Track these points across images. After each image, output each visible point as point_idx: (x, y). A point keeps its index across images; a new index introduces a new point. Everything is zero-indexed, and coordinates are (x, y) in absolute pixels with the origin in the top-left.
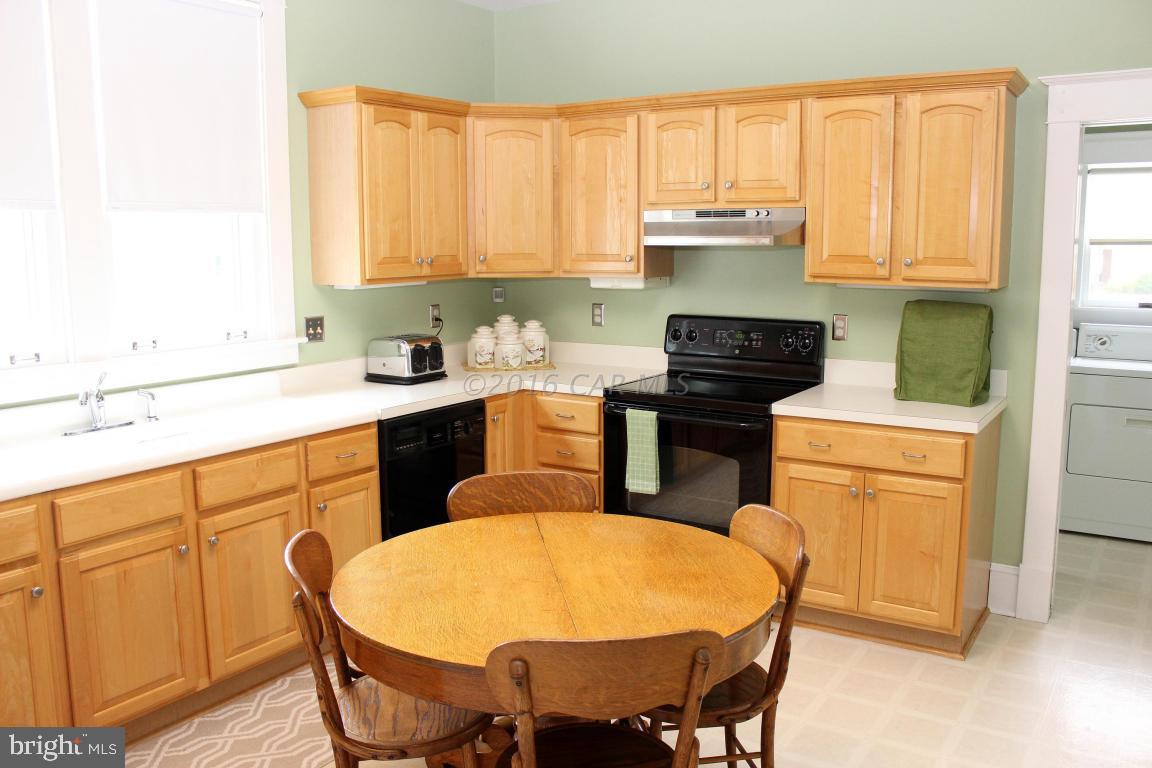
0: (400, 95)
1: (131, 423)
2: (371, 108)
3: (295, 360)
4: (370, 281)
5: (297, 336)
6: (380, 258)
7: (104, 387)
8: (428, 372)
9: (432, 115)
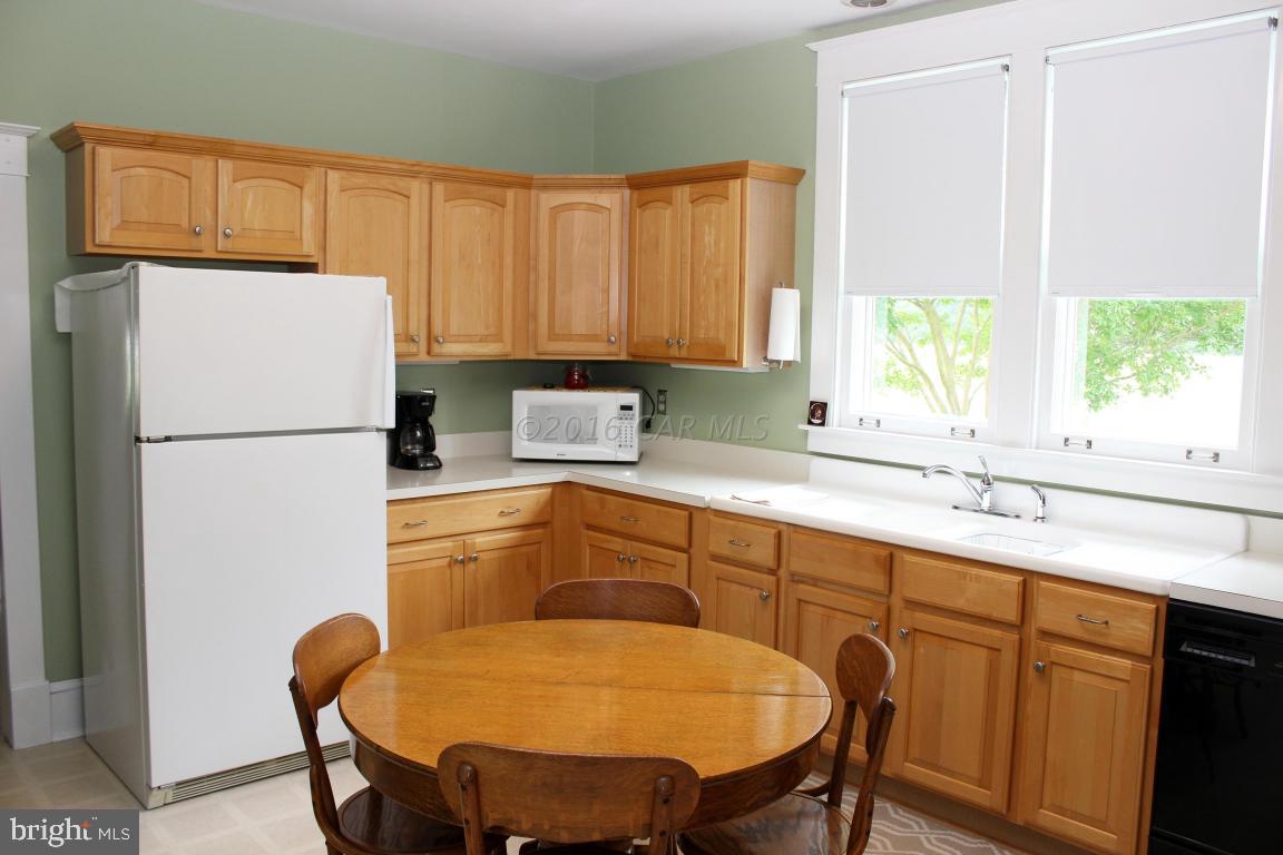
1: (1017, 516)
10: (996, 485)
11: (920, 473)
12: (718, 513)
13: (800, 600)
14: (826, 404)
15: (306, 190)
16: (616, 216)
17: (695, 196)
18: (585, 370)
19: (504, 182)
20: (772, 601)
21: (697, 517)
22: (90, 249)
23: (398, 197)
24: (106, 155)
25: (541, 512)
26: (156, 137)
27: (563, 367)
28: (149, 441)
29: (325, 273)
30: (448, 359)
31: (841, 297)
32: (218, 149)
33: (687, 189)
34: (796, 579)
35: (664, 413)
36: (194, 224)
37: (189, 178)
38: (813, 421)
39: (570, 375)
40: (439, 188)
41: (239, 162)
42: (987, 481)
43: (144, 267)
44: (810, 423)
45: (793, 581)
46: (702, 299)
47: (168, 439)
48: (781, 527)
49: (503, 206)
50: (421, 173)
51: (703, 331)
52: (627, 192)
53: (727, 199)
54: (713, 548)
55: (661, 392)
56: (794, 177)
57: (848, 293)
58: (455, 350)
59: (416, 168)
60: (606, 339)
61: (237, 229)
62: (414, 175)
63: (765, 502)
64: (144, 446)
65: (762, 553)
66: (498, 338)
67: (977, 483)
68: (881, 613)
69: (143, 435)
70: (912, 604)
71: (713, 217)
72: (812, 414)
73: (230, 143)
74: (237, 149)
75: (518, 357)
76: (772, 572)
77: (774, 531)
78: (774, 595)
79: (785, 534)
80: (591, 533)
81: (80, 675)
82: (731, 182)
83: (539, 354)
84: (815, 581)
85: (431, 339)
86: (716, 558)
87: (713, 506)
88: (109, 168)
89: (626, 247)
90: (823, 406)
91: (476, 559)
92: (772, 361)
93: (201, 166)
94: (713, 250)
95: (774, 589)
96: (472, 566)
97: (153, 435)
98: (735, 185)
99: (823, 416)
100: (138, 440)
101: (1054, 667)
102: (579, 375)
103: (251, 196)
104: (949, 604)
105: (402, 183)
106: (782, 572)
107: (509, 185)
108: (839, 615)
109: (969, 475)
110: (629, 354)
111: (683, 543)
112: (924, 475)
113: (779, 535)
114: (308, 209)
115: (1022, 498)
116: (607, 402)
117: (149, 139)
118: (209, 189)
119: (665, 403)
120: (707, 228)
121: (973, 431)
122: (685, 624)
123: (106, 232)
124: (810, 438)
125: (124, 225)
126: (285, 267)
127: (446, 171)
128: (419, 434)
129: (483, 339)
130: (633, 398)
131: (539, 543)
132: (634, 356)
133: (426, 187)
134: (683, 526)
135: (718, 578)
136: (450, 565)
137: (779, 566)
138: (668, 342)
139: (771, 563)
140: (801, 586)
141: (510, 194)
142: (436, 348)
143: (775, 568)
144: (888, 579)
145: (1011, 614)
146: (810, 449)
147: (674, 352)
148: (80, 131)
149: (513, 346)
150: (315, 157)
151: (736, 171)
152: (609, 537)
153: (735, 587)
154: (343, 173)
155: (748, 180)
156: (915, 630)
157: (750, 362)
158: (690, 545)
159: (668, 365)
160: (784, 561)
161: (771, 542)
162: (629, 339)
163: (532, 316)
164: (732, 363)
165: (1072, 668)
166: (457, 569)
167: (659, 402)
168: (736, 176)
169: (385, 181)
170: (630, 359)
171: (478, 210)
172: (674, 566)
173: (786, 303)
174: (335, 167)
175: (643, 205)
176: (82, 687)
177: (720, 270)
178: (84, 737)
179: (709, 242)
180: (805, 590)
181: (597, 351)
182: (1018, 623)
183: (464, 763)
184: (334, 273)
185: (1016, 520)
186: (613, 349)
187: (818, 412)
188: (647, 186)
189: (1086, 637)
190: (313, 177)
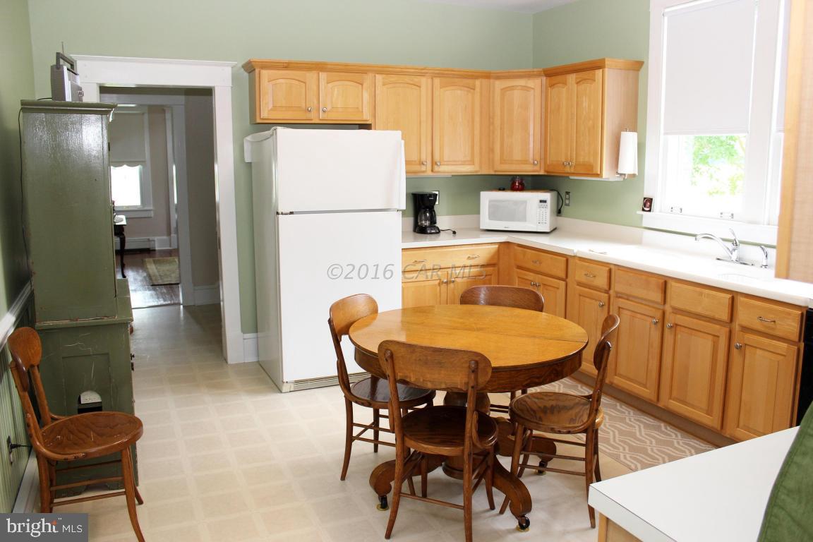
11: (694, 238)
12: (581, 259)
13: (619, 308)
14: (652, 199)
15: (365, 85)
16: (538, 91)
17: (578, 80)
18: (522, 180)
19: (474, 76)
20: (606, 308)
21: (571, 261)
22: (258, 121)
23: (415, 87)
24: (266, 74)
25: (492, 257)
26: (289, 63)
27: (510, 178)
28: (282, 214)
29: (375, 129)
30: (442, 174)
31: (662, 137)
32: (319, 67)
33: (574, 76)
34: (619, 296)
35: (568, 205)
36: (308, 106)
37: (305, 83)
38: (646, 209)
39: (514, 183)
40: (437, 81)
41: (329, 73)
42: (735, 243)
43: (280, 130)
44: (643, 210)
45: (617, 297)
46: (582, 139)
47: (291, 213)
48: (612, 267)
49: (474, 89)
50: (427, 73)
51: (582, 158)
52: (544, 78)
53: (595, 81)
54: (577, 278)
55: (568, 193)
56: (638, 66)
57: (665, 134)
58: (446, 169)
59: (423, 71)
60: (532, 162)
61: (329, 108)
62: (423, 75)
63: (605, 253)
64: (280, 216)
65: (601, 281)
66: (472, 162)
67: (730, 245)
68: (659, 314)
69: (280, 211)
70: (677, 311)
71: (588, 92)
72: (645, 205)
73: (325, 64)
74: (329, 66)
75: (483, 173)
76: (607, 292)
77: (607, 269)
78: (607, 304)
79: (612, 270)
80: (518, 270)
81: (256, 331)
82: (597, 71)
83: (496, 171)
84: (628, 297)
85: (434, 163)
86: (579, 284)
87: (578, 255)
88: (267, 80)
89: (544, 110)
90: (650, 200)
91: (453, 282)
92: (621, 174)
93: (311, 76)
94: (587, 110)
95: (606, 300)
96: (452, 285)
97: (284, 212)
98: (599, 73)
99: (650, 206)
100: (278, 213)
101: (747, 347)
102: (519, 183)
103: (336, 90)
104: (693, 309)
105: (416, 79)
106: (611, 292)
107: (477, 77)
108: (639, 316)
109: (724, 240)
110: (545, 171)
111: (563, 276)
112: (696, 239)
113: (610, 271)
114: (366, 96)
116: (532, 198)
117: (285, 65)
118: (315, 88)
119: (569, 199)
120: (584, 98)
121: (732, 215)
122: (536, 310)
123: (265, 113)
124: (644, 219)
125: (275, 108)
126: (357, 126)
127: (441, 72)
128: (428, 214)
129: (464, 163)
130: (547, 196)
131: (491, 275)
132: (548, 172)
133: (430, 80)
134: (563, 266)
135: (580, 295)
136: (439, 284)
137: (610, 289)
138: (564, 164)
139: (606, 287)
140: (620, 299)
141: (478, 82)
142: (436, 168)
143: (607, 289)
144: (663, 295)
145: (725, 316)
146: (644, 225)
147: (568, 170)
148: (253, 64)
149: (481, 167)
150: (368, 68)
151: (598, 65)
152: (527, 273)
153: (587, 300)
154: (384, 76)
155: (606, 70)
156: (677, 325)
157: (607, 174)
158: (567, 276)
159: (568, 177)
160: (612, 286)
161: (606, 275)
162: (545, 163)
163: (491, 150)
164: (597, 175)
165: (756, 347)
166: (443, 286)
167: (566, 199)
168: (598, 68)
169: (407, 79)
170: (546, 174)
171: (459, 92)
172: (558, 288)
173: (629, 140)
174: (380, 72)
175: (552, 86)
176: (257, 338)
177: (591, 122)
178: (258, 362)
179: (585, 107)
180: (622, 302)
181: (528, 169)
182: (729, 321)
183: (387, 349)
184: (380, 129)
185: (752, 267)
186: (537, 168)
187: (648, 203)
188: (554, 74)
189: (762, 329)
190: (368, 79)
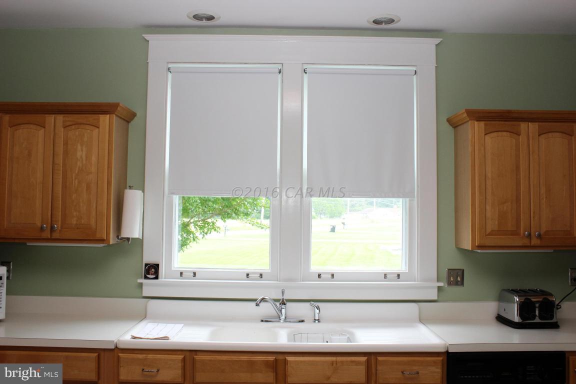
0: (509, 112)
1: (303, 321)
2: (482, 124)
3: (436, 298)
4: (479, 247)
5: (438, 281)
6: (488, 231)
7: (286, 297)
8: (537, 320)
9: (540, 124)
10: (288, 304)
14: (158, 265)
17: (68, 123)
31: (166, 197)
33: (60, 118)
35: (9, 278)
38: (149, 276)
42: (283, 303)
44: (146, 278)
46: (74, 196)
51: (75, 219)
53: (98, 127)
57: (171, 193)
71: (85, 139)
72: (147, 272)
82: (102, 117)
87: (121, 346)
90: (156, 266)
92: (123, 238)
94: (84, 162)
98: (105, 118)
99: (156, 273)
109: (274, 300)
111: (93, 378)
112: (257, 305)
115: (303, 310)
119: (9, 271)
120: (79, 147)
121: (261, 275)
124: (144, 288)
146: (145, 295)
151: (106, 109)
155: (114, 116)
157: (112, 241)
164: (102, 241)
168: (105, 112)
175: (15, 125)
179: (81, 157)
187: (152, 270)
188: (19, 112)
